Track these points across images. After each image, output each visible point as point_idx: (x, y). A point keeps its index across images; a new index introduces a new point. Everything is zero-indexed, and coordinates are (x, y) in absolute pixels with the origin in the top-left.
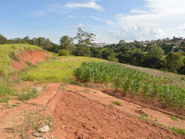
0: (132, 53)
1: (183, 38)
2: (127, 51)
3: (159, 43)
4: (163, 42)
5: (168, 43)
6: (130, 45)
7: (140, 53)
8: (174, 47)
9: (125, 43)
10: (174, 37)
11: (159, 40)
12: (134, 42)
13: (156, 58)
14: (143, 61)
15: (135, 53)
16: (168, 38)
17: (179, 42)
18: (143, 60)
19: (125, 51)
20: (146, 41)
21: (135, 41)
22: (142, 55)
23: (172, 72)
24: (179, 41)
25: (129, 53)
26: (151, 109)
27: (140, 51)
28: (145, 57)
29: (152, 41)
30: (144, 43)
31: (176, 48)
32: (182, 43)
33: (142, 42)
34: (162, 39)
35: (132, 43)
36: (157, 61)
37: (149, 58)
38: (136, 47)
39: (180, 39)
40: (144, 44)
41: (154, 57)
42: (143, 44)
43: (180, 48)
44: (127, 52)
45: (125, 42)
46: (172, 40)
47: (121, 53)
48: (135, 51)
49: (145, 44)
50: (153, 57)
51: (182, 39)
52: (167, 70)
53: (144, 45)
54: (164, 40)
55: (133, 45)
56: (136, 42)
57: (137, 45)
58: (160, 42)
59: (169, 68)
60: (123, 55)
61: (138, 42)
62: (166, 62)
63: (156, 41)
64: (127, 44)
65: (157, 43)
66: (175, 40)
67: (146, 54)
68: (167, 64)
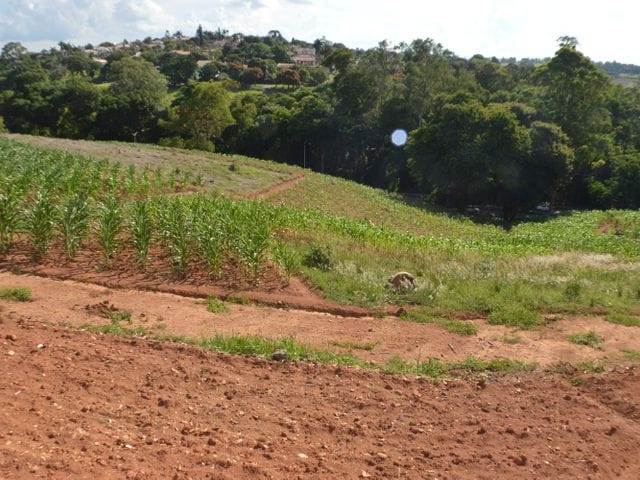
0: (51, 92)
1: (230, 34)
2: (33, 85)
3: (148, 49)
4: (163, 47)
5: (178, 48)
6: (45, 60)
7: (84, 91)
8: (201, 64)
9: (24, 53)
10: (199, 31)
11: (148, 41)
12: (58, 48)
13: (142, 103)
14: (97, 116)
15: (63, 90)
16: (179, 34)
17: (217, 48)
18: (94, 114)
19: (27, 86)
20: (102, 45)
21: (61, 44)
22: (90, 96)
23: (197, 147)
24: (216, 42)
25: (44, 93)
26: (141, 288)
27: (82, 82)
28: (103, 103)
29: (126, 42)
30: (96, 53)
31: (206, 67)
32: (226, 50)
33: (89, 47)
34: (160, 37)
35: (52, 54)
36: (144, 113)
37: (115, 106)
38: (69, 68)
39: (220, 36)
40: (97, 56)
41: (133, 103)
42: (91, 55)
43: (220, 68)
44: (35, 89)
45: (23, 49)
46: (192, 39)
47: (10, 93)
48: (63, 83)
49: (101, 56)
50: (129, 100)
51: (226, 35)
52: (180, 141)
53: (96, 60)
54: (167, 41)
55: (55, 58)
56: (65, 47)
57: (71, 58)
58: (154, 48)
59: (186, 135)
60: (21, 101)
61: (75, 49)
62: (175, 116)
63: (137, 43)
64: (34, 56)
65: (141, 50)
66: (203, 38)
67: (104, 92)
68: (179, 123)
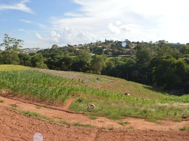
0: (60, 58)
1: (114, 41)
3: (91, 46)
4: (95, 45)
5: (99, 45)
6: (63, 49)
7: (68, 58)
8: (104, 50)
9: (58, 47)
10: (106, 40)
11: (91, 43)
12: (67, 46)
13: (83, 61)
15: (63, 58)
16: (100, 41)
17: (110, 45)
18: (71, 64)
19: (54, 56)
20: (79, 45)
21: (68, 45)
22: (70, 59)
23: (96, 73)
24: (110, 43)
25: (58, 58)
27: (68, 55)
28: (73, 61)
29: (86, 44)
30: (77, 47)
31: (106, 51)
32: (112, 45)
33: (76, 45)
34: (95, 43)
35: (65, 48)
36: (84, 64)
37: (76, 62)
38: (69, 51)
40: (77, 48)
42: (76, 48)
43: (110, 51)
44: (56, 57)
45: (58, 46)
46: (104, 43)
47: (50, 58)
50: (80, 60)
51: (113, 41)
52: (91, 71)
53: (76, 49)
54: (97, 44)
55: (66, 49)
56: (69, 46)
57: (70, 49)
58: (93, 45)
60: (52, 60)
61: (72, 46)
62: (90, 65)
63: (89, 44)
64: (60, 48)
65: (89, 46)
66: (107, 42)
67: (74, 58)
68: (91, 67)
